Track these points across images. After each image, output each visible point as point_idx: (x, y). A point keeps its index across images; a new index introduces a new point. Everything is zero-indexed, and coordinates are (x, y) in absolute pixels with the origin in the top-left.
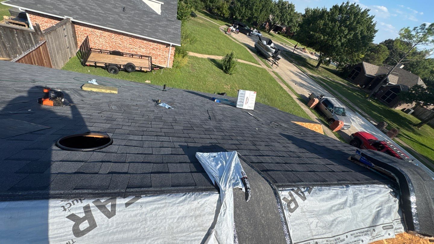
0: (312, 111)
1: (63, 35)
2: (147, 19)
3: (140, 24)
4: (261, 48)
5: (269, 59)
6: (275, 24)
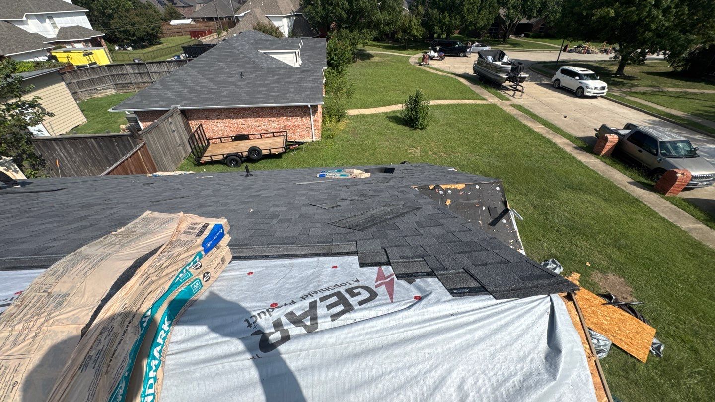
0: (605, 162)
1: (169, 131)
2: (273, 79)
3: (264, 89)
4: (483, 70)
5: (504, 84)
6: (514, 23)
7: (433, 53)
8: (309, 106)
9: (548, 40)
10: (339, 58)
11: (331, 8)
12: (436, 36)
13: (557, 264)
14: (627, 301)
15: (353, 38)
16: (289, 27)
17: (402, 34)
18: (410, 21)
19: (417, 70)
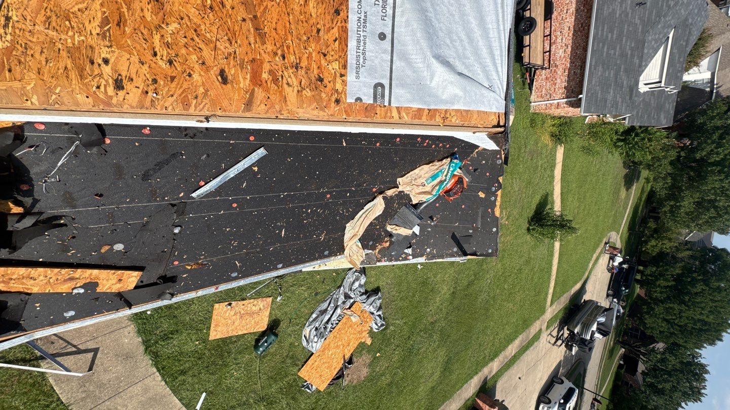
0: (469, 400)
2: (628, 47)
3: (615, 36)
5: (566, 328)
6: (641, 356)
7: (619, 259)
8: (581, 96)
9: (610, 386)
10: (637, 143)
11: (715, 137)
12: (641, 268)
13: (380, 327)
14: (346, 376)
15: (661, 166)
16: (695, 81)
17: (653, 227)
18: (670, 240)
19: (600, 238)
